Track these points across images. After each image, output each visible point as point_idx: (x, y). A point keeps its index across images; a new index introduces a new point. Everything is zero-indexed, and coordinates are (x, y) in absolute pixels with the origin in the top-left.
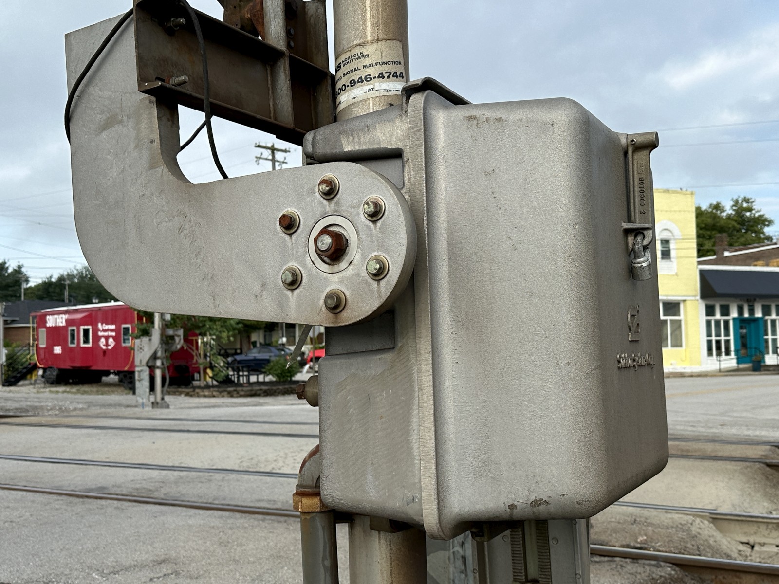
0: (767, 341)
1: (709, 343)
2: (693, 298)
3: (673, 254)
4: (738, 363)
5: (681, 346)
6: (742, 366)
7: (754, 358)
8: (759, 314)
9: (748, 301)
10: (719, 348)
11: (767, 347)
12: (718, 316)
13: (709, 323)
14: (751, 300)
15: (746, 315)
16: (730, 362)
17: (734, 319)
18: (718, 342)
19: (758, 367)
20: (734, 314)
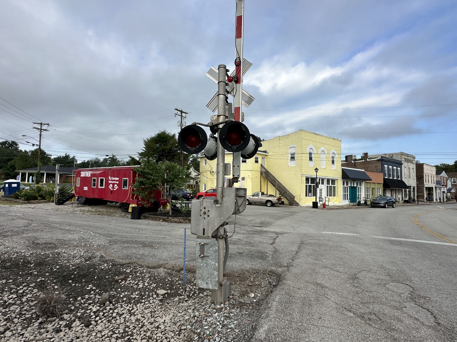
0: (357, 195)
1: (343, 195)
2: (340, 178)
3: (335, 162)
4: (351, 202)
5: (335, 196)
6: (352, 204)
8: (355, 185)
10: (345, 197)
12: (345, 185)
13: (343, 187)
14: (353, 180)
15: (352, 185)
16: (348, 202)
17: (349, 187)
18: (345, 194)
20: (349, 185)
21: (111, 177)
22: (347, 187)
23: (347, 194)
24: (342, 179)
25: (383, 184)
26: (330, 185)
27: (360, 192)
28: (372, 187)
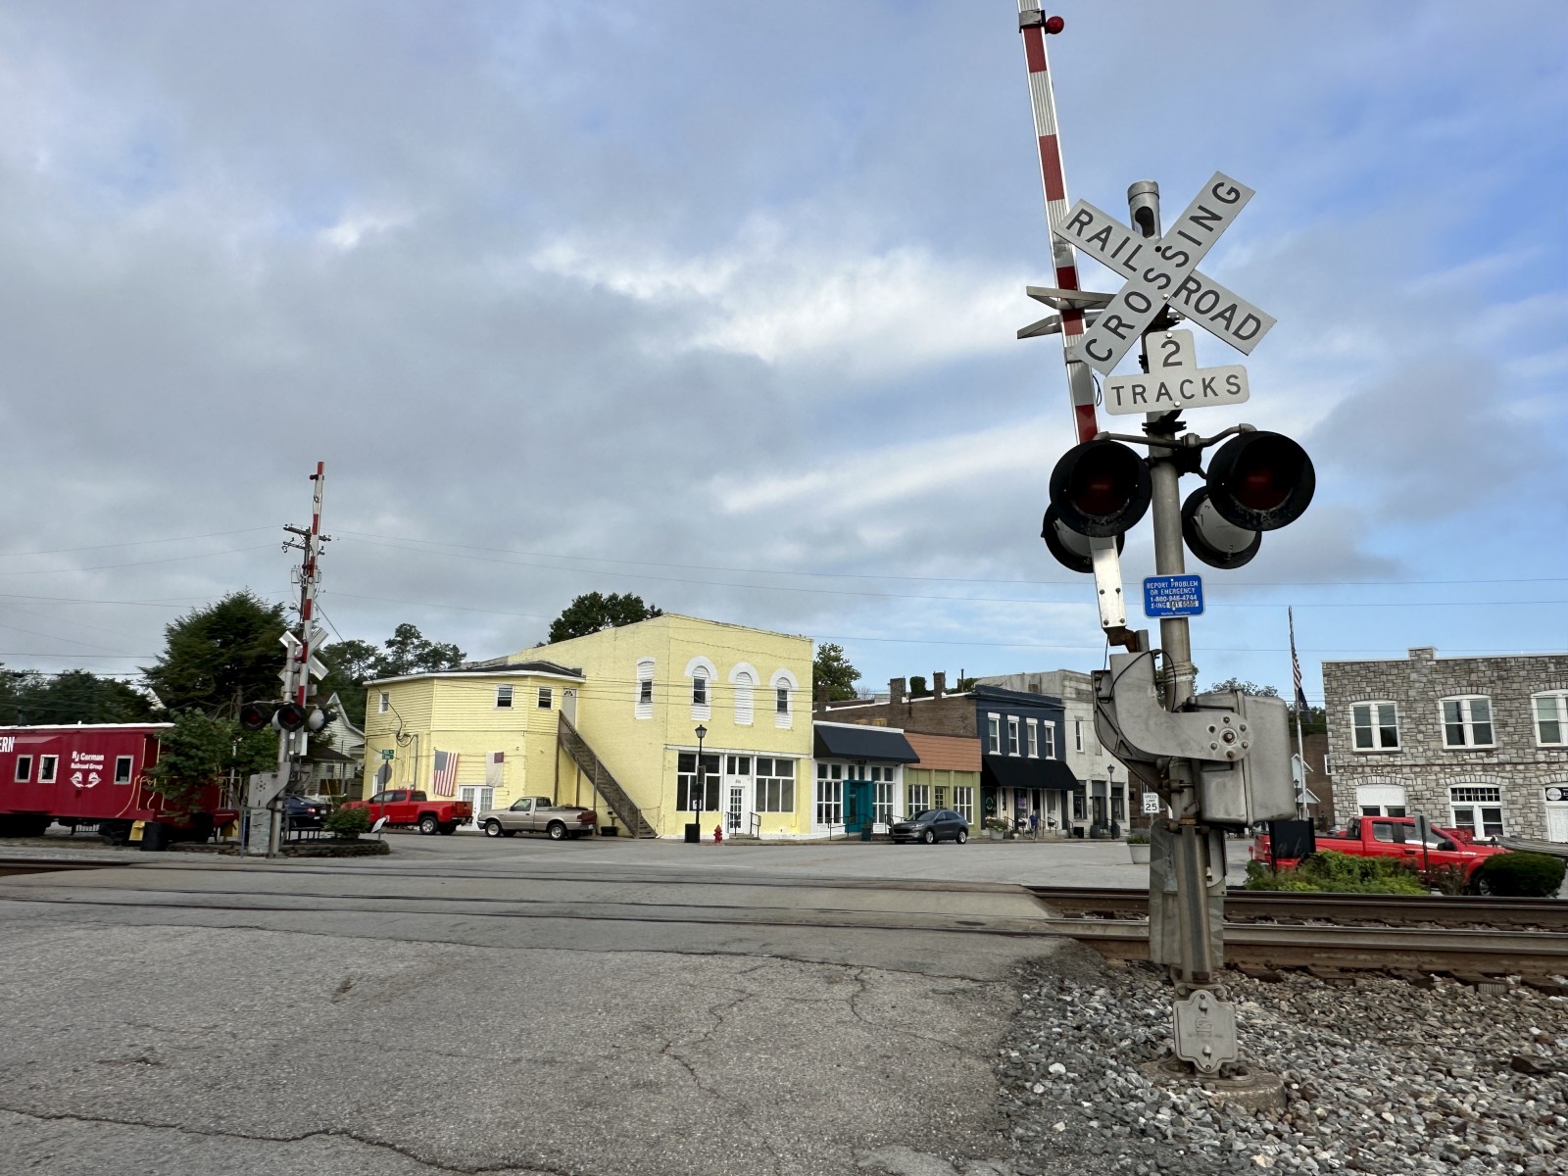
0: (875, 808)
1: (820, 807)
2: (806, 757)
3: (789, 706)
4: (847, 831)
5: (792, 811)
6: (851, 834)
7: (862, 826)
8: (868, 778)
9: (859, 763)
10: (828, 814)
11: (875, 814)
12: (829, 778)
13: (820, 785)
14: (861, 761)
15: (857, 778)
16: (839, 830)
17: (844, 782)
18: (828, 807)
19: (867, 836)
20: (845, 777)
21: (79, 753)
22: (837, 786)
23: (837, 807)
24: (816, 756)
25: (983, 775)
26: (774, 777)
27: (889, 800)
28: (935, 783)
